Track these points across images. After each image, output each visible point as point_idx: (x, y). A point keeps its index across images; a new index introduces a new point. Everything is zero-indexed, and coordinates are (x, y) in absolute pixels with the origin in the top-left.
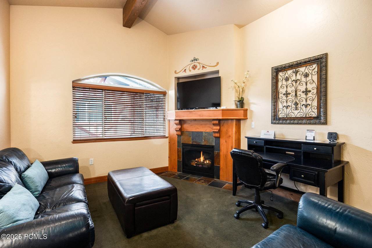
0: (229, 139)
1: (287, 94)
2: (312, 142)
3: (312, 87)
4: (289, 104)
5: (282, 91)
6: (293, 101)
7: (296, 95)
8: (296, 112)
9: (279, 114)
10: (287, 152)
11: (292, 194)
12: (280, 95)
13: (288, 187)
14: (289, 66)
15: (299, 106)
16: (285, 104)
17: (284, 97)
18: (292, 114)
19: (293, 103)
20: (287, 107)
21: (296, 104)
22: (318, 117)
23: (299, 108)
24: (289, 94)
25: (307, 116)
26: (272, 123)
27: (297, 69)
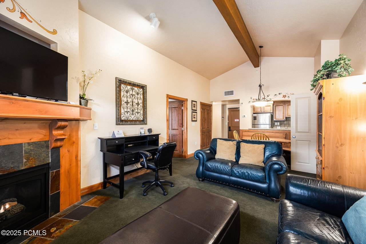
0: (73, 146)
1: (127, 103)
2: (144, 135)
3: (140, 101)
4: (129, 110)
5: (124, 99)
6: (131, 109)
7: (133, 104)
8: (133, 116)
9: (122, 117)
10: (129, 146)
11: (131, 174)
12: (123, 103)
13: (128, 171)
14: (129, 83)
15: (134, 112)
16: (126, 110)
17: (125, 105)
18: (131, 117)
19: (131, 110)
20: (127, 112)
21: (133, 111)
22: (143, 121)
23: (134, 114)
24: (129, 103)
25: (139, 119)
26: (117, 124)
27: (133, 87)
